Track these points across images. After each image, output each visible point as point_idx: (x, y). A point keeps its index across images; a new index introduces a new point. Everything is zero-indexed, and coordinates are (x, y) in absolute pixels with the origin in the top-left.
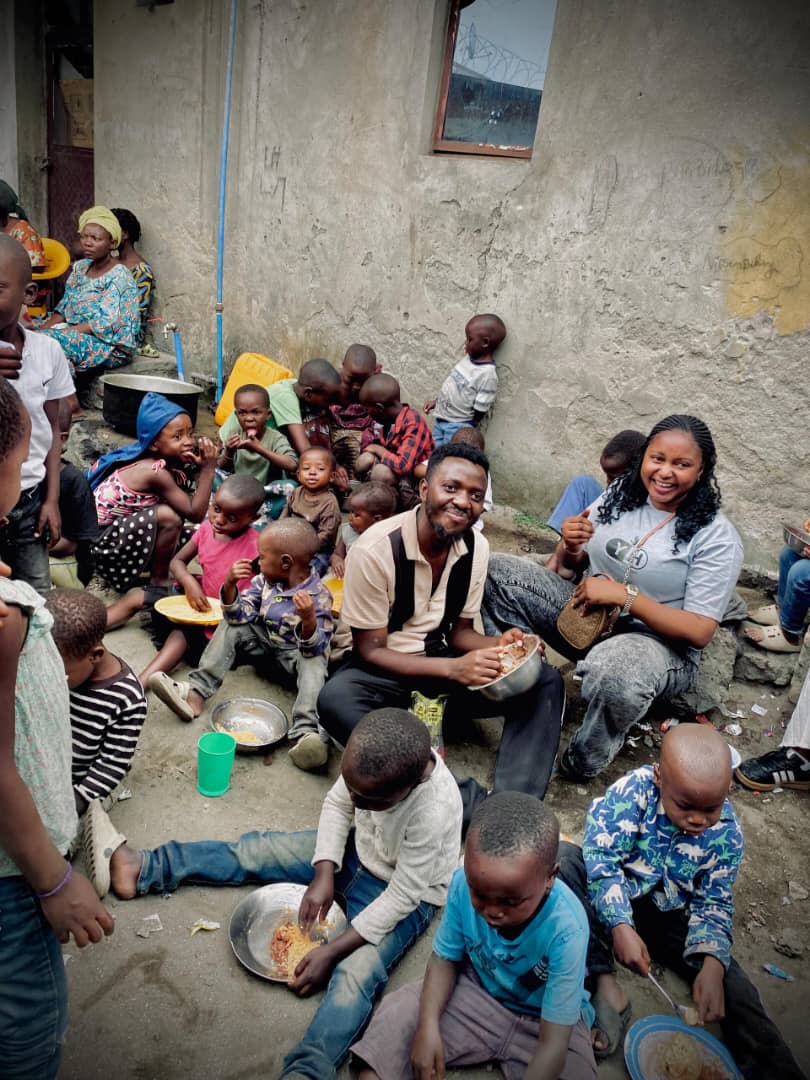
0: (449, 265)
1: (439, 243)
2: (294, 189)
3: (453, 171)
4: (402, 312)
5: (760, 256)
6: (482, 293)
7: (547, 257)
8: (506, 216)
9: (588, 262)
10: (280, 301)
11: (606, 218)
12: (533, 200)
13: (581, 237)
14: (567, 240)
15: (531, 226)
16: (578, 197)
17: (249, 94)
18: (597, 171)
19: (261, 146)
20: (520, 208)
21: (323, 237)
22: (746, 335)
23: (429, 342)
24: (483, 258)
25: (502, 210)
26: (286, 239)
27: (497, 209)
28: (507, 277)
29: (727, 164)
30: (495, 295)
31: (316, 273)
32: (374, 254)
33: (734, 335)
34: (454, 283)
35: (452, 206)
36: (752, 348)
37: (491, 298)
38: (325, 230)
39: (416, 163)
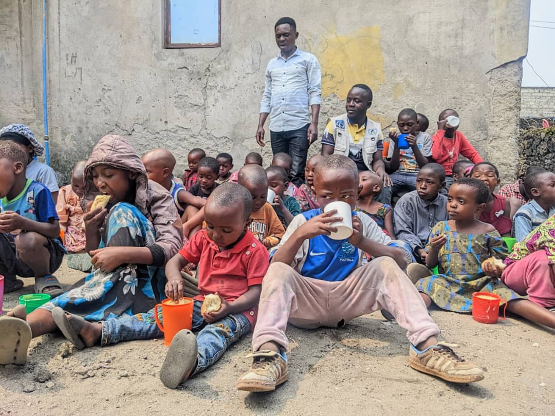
0: (187, 96)
1: (180, 87)
2: (88, 72)
3: (183, 54)
4: (163, 121)
5: (326, 72)
6: (206, 106)
7: (236, 85)
8: (212, 70)
9: (256, 85)
10: (85, 129)
11: (260, 66)
12: (225, 62)
13: (250, 75)
14: (244, 77)
15: (226, 73)
16: (245, 58)
17: (53, 30)
18: (253, 48)
19: (63, 54)
20: (219, 66)
21: (109, 93)
22: (328, 103)
23: (181, 133)
24: (204, 90)
25: (210, 68)
26: (85, 97)
27: (208, 68)
28: (218, 97)
29: (306, 40)
30: (213, 105)
31: (107, 111)
32: (142, 97)
33: (324, 104)
34: (191, 104)
35: (184, 69)
36: (331, 108)
37: (211, 107)
38: (111, 90)
39: (161, 52)
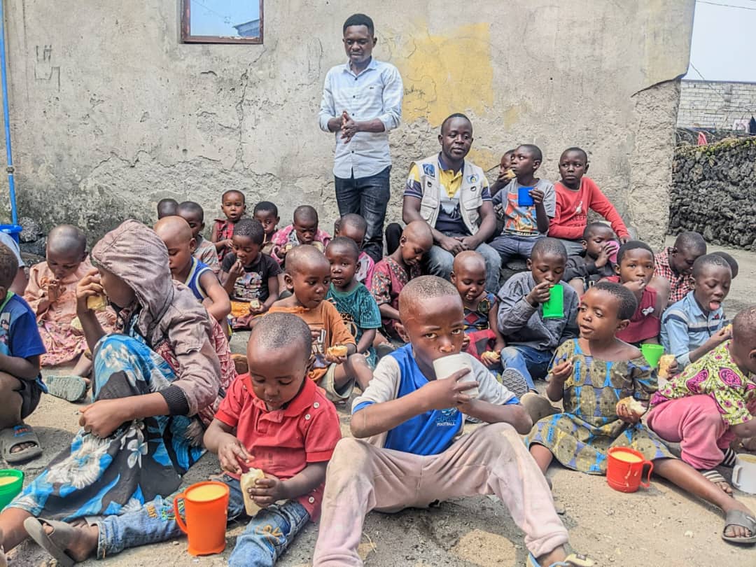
0: (215, 114)
1: (204, 100)
2: (69, 75)
3: (208, 53)
4: (181, 149)
5: (413, 86)
6: (242, 129)
7: (285, 101)
8: (251, 79)
9: (313, 101)
10: (66, 158)
11: (319, 74)
12: (269, 67)
13: (305, 87)
14: (297, 89)
15: (270, 83)
16: (299, 63)
17: (15, 8)
18: (309, 47)
19: (32, 46)
20: (261, 72)
21: (100, 106)
22: (414, 131)
23: (206, 167)
24: (239, 106)
25: (248, 75)
26: (66, 111)
27: (244, 75)
28: (259, 116)
29: (385, 39)
30: (253, 128)
31: (98, 132)
32: (150, 112)
33: (409, 131)
34: (220, 125)
35: (211, 75)
36: (419, 137)
37: (250, 130)
38: (103, 101)
39: (177, 48)
